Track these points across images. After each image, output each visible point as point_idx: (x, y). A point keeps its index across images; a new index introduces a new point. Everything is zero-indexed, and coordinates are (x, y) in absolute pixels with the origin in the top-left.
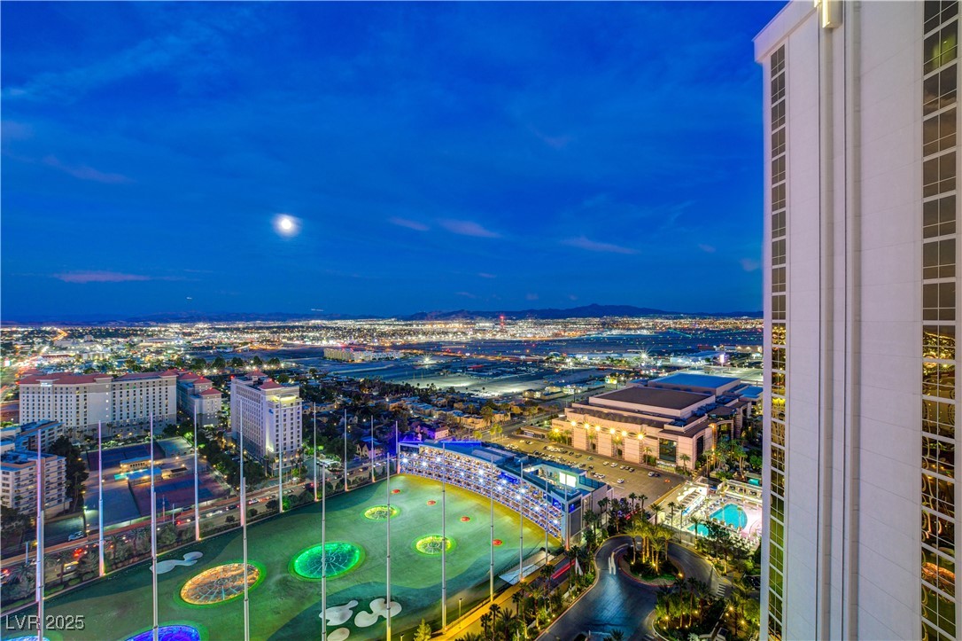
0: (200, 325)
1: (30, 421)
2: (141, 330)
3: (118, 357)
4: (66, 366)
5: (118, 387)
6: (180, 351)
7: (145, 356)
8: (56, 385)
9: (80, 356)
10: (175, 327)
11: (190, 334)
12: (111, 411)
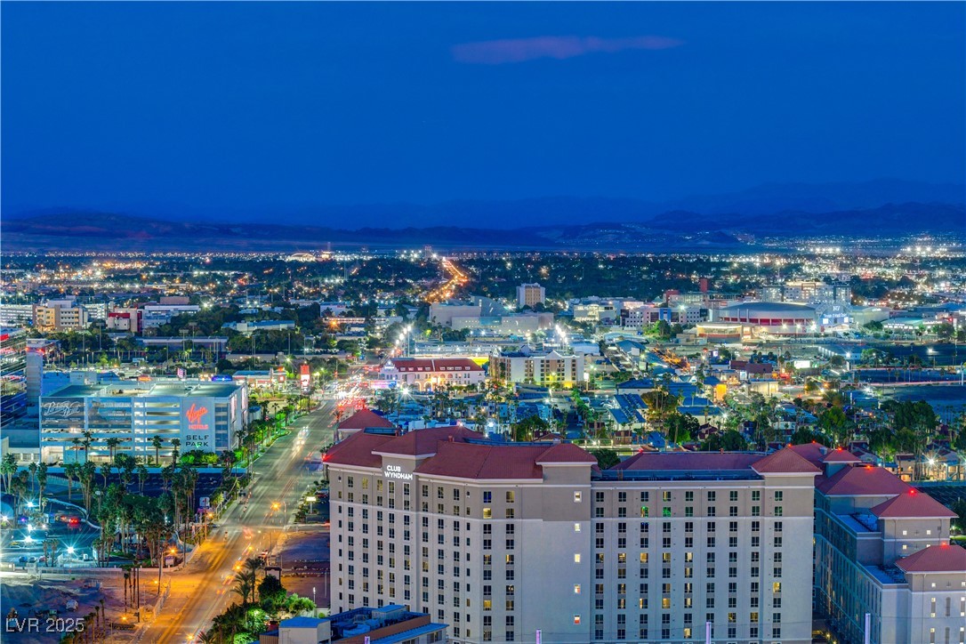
0: (922, 250)
1: (358, 604)
2: (704, 267)
3: (622, 378)
4: (460, 405)
5: (611, 504)
6: (837, 362)
7: (713, 381)
8: (425, 478)
9: (504, 369)
10: (826, 255)
11: (878, 289)
12: (587, 602)
